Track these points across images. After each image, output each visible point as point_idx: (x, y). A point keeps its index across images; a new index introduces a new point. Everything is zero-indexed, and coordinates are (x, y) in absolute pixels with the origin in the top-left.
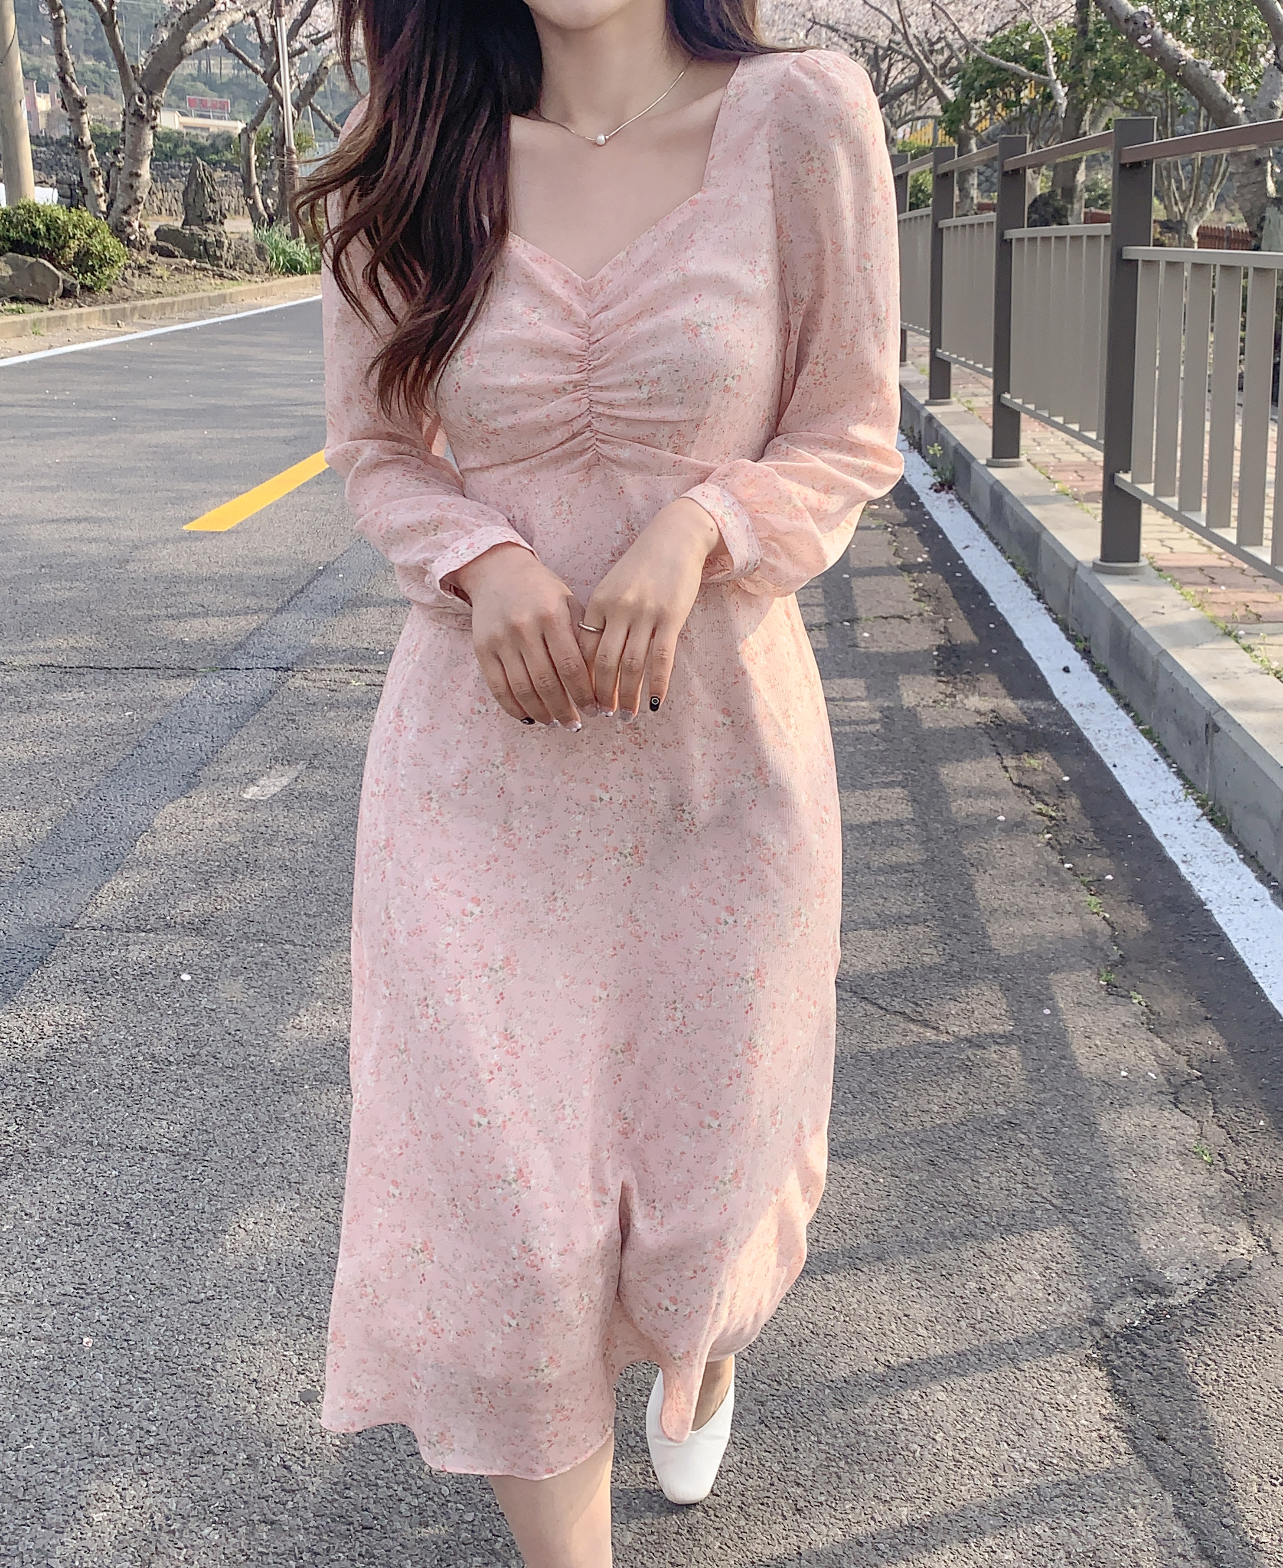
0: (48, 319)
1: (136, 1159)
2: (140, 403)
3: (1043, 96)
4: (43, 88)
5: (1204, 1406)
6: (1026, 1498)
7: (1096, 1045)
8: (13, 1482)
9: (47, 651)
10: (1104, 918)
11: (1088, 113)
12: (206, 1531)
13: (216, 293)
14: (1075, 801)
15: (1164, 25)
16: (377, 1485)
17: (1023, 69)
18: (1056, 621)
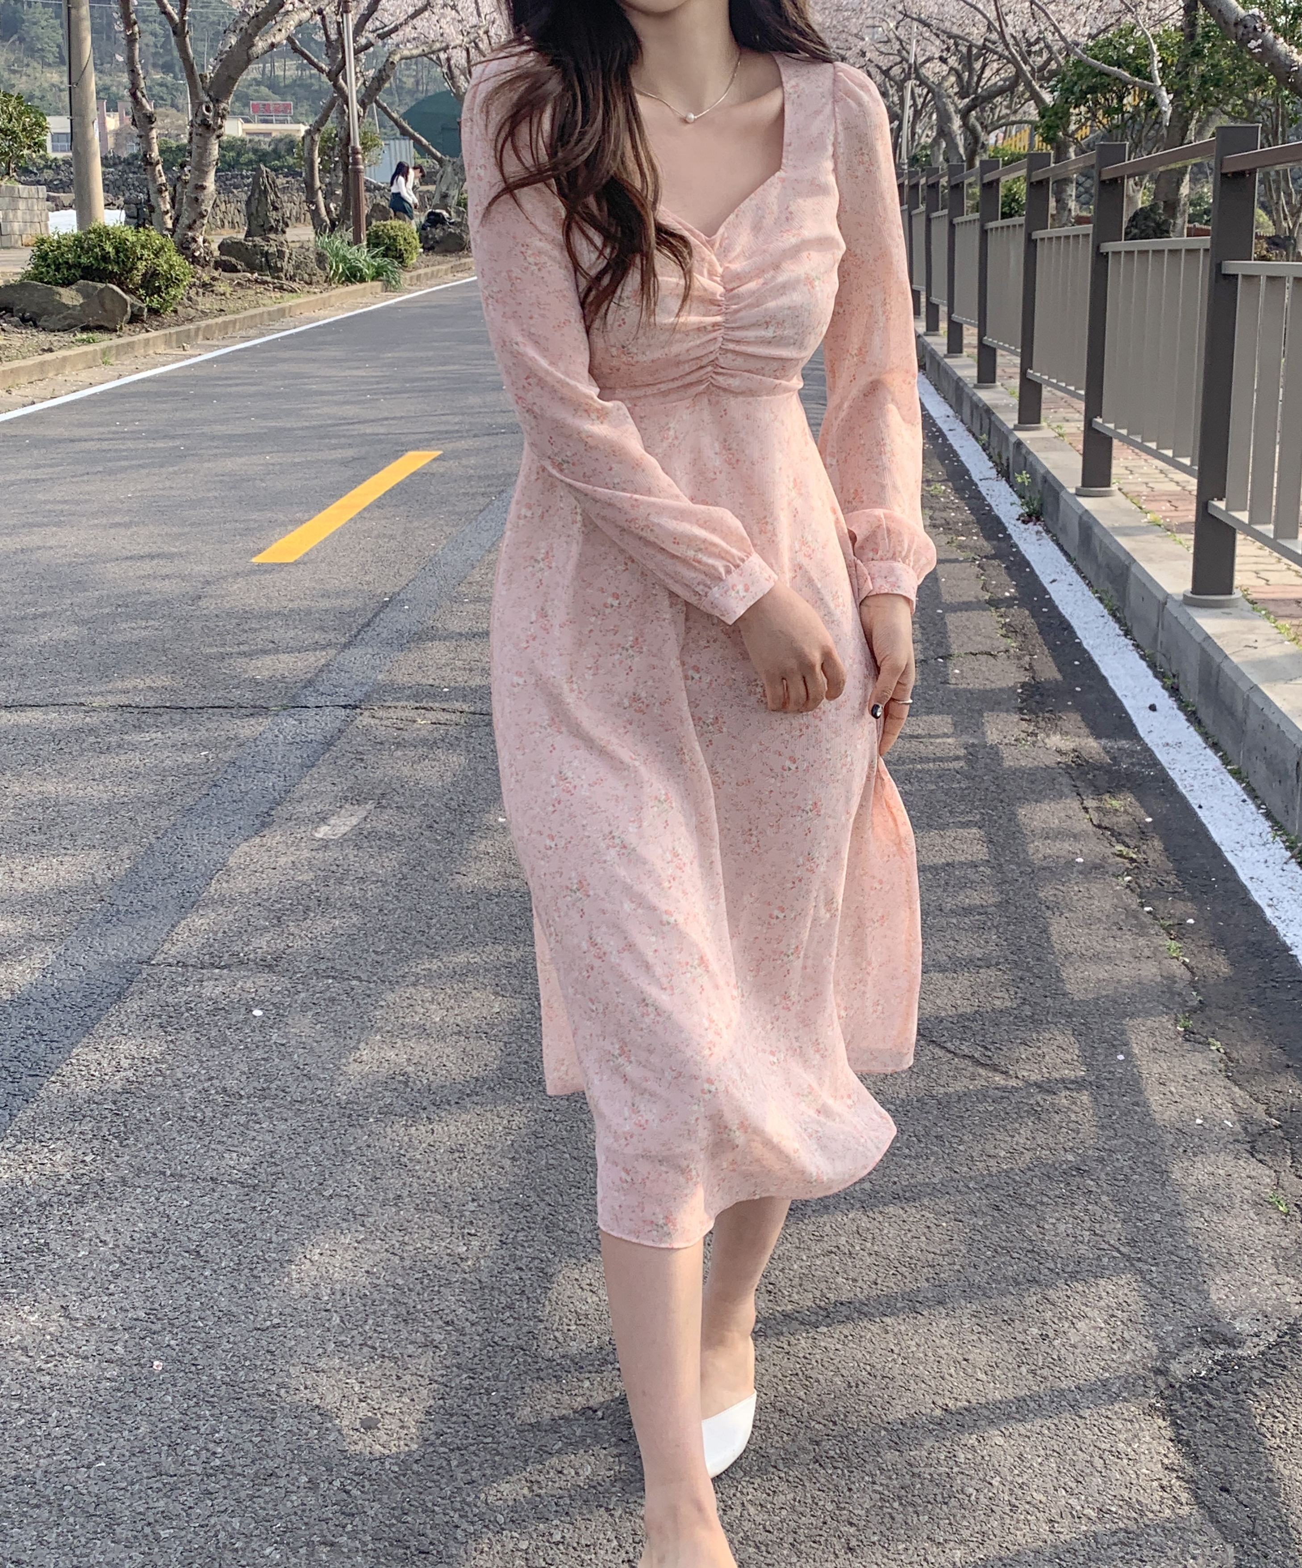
0: (117, 346)
1: (207, 1189)
2: (206, 429)
3: (1146, 104)
4: (112, 107)
5: (1271, 1458)
6: (1083, 1545)
7: (1171, 1093)
8: (85, 1498)
9: (126, 692)
10: (1184, 963)
11: (1194, 122)
12: (268, 1551)
13: (276, 307)
14: (1157, 844)
15: (1276, 29)
16: (433, 1511)
17: (1126, 74)
18: (1143, 657)
